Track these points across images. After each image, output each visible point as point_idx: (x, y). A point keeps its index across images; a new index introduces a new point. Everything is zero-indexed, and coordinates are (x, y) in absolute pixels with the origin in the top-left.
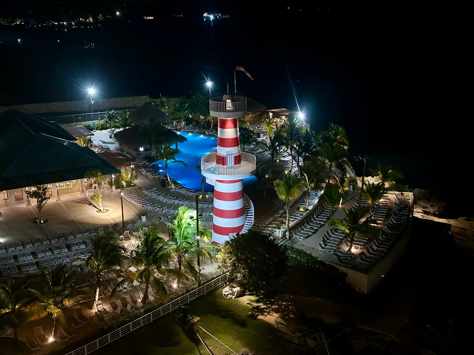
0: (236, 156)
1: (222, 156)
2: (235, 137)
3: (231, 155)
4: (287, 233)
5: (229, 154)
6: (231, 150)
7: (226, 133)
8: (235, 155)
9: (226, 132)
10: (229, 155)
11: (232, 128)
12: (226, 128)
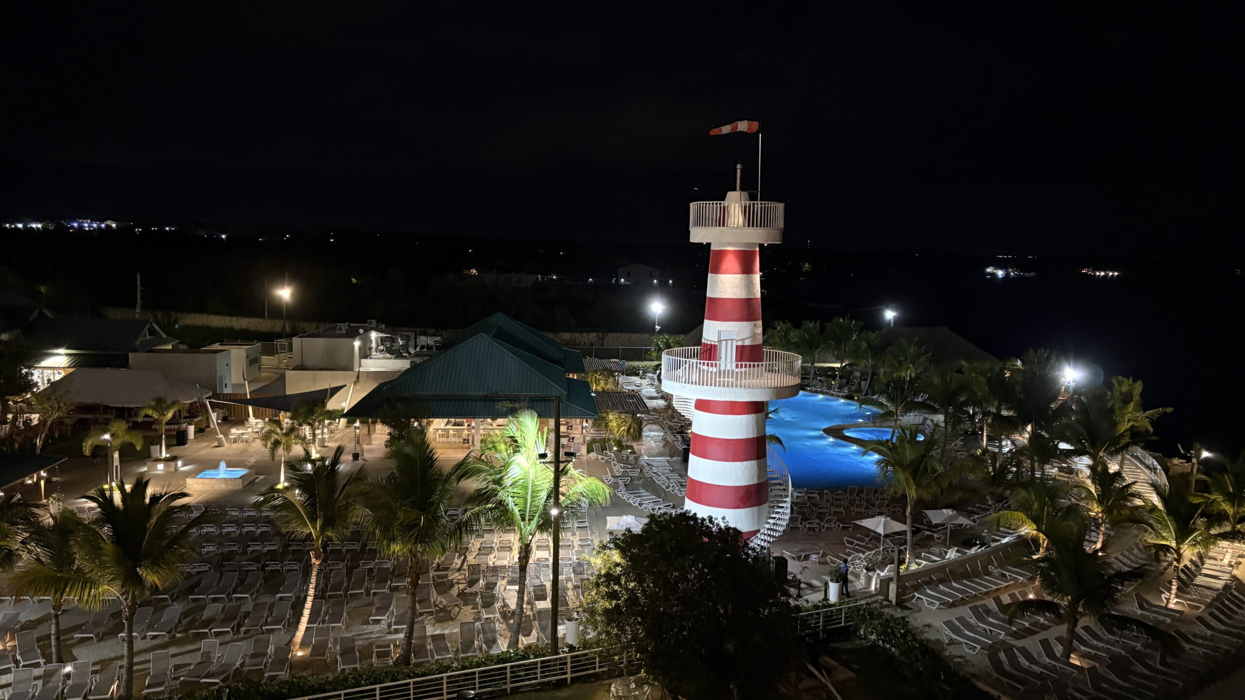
0: (743, 347)
1: (709, 343)
2: (743, 296)
3: (729, 342)
4: (893, 587)
5: (726, 340)
6: (731, 329)
7: (721, 285)
8: (740, 343)
9: (721, 282)
10: (724, 343)
11: (735, 274)
12: (722, 271)
